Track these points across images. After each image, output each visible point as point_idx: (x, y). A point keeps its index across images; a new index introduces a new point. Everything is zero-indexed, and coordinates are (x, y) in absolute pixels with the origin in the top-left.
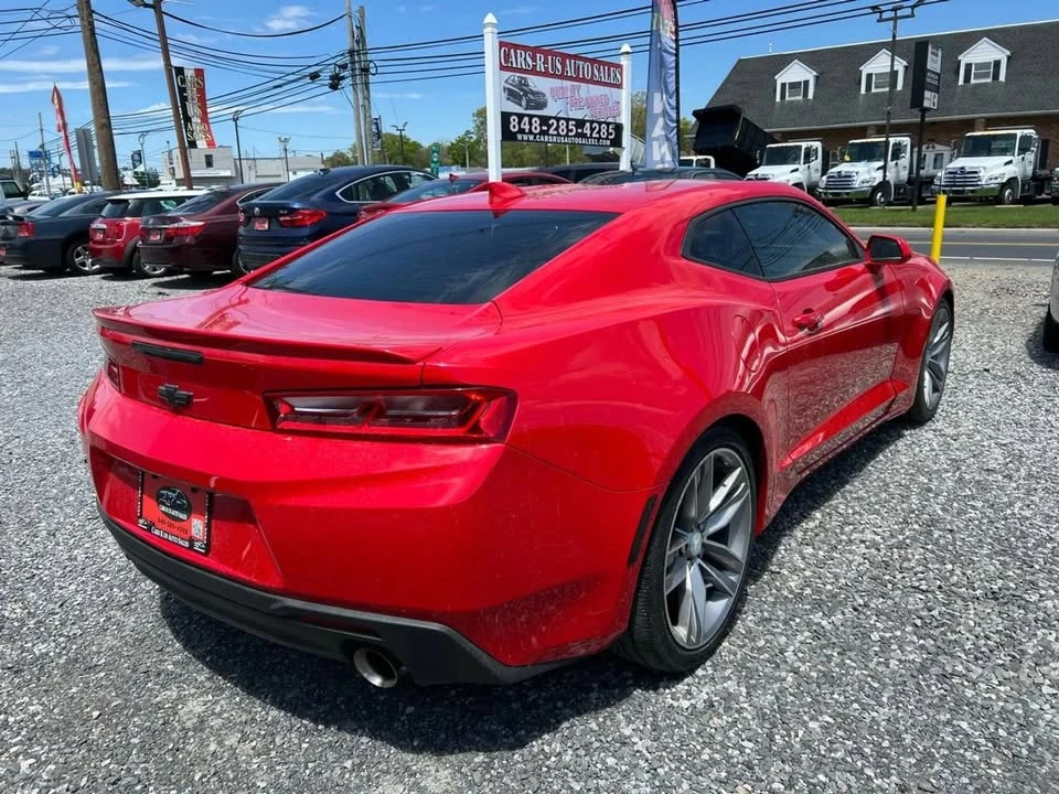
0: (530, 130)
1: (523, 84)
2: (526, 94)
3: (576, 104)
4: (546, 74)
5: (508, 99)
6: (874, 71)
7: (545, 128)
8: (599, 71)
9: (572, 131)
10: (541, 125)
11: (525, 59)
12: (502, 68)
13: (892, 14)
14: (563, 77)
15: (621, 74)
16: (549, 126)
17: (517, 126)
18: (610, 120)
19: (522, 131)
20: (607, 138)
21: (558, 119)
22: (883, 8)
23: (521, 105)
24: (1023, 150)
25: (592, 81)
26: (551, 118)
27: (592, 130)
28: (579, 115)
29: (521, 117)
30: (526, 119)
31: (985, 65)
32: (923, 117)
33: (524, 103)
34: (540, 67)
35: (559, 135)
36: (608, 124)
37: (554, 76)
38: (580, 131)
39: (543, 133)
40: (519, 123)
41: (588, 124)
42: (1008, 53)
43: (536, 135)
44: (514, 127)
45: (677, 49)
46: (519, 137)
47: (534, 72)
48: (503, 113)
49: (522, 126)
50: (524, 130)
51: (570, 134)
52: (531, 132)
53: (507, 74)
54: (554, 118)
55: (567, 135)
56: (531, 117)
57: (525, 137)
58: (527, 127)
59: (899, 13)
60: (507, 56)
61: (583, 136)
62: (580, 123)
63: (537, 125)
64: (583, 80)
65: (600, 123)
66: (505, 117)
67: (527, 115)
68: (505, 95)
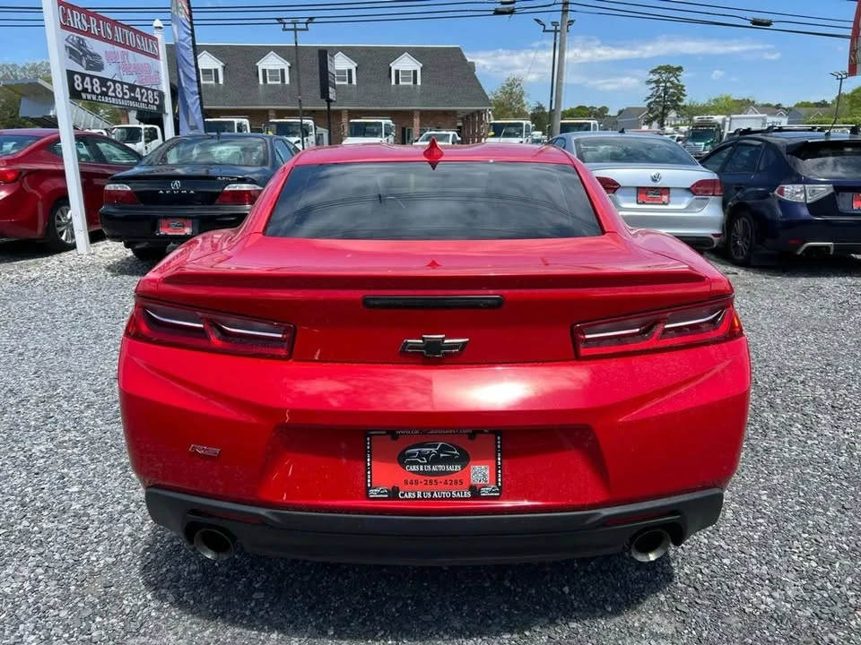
0: (92, 90)
1: (81, 44)
2: (85, 55)
3: (128, 69)
4: (99, 37)
5: (70, 58)
6: (268, 68)
7: (104, 89)
8: (140, 40)
9: (126, 94)
10: (101, 86)
11: (80, 20)
12: (63, 27)
13: (292, 26)
14: (113, 42)
15: (157, 46)
16: (108, 88)
17: (81, 85)
18: (154, 87)
19: (85, 90)
20: (153, 104)
21: (115, 82)
22: (285, 21)
23: (81, 65)
24: (387, 135)
25: (135, 50)
26: (108, 80)
27: (142, 95)
28: (131, 79)
29: (83, 76)
30: (88, 79)
31: (343, 72)
32: (329, 106)
33: (84, 62)
34: (94, 30)
35: (116, 97)
36: (153, 91)
37: (106, 40)
38: (132, 95)
39: (104, 94)
40: (82, 82)
41: (138, 89)
42: (356, 65)
43: (97, 95)
44: (78, 86)
45: (192, 30)
46: (84, 95)
47: (88, 33)
48: (68, 71)
49: (86, 86)
50: (87, 89)
51: (126, 97)
52: (93, 92)
53: (68, 33)
54: (112, 80)
55: (123, 98)
56: (92, 77)
57: (89, 97)
58: (89, 87)
59: (298, 26)
60: (65, 16)
61: (135, 99)
62: (132, 88)
63: (98, 85)
64: (129, 47)
65: (147, 89)
66: (70, 74)
67: (89, 75)
68: (67, 54)
